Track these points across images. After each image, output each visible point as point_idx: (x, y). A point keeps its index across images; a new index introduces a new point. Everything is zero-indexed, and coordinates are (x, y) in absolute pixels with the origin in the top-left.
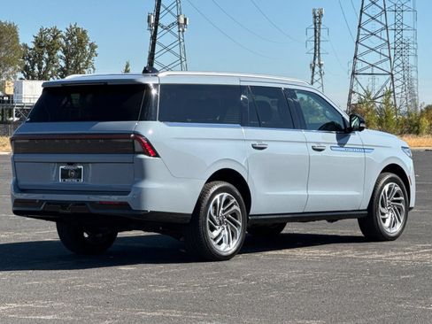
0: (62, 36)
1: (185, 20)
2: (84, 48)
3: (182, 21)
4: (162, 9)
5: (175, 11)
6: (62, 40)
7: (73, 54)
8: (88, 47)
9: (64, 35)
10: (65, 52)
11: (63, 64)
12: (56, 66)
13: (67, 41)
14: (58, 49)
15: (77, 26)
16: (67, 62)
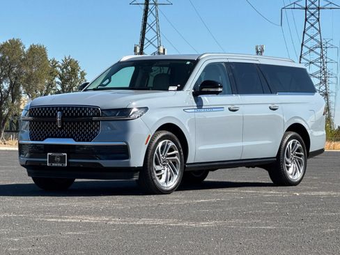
0: (59, 66)
1: (164, 50)
2: (76, 75)
3: (162, 51)
4: (146, 41)
5: (156, 43)
6: (59, 69)
7: (68, 80)
8: (79, 75)
9: (61, 65)
10: (61, 78)
11: (59, 88)
12: (55, 90)
13: (62, 70)
14: (56, 76)
15: (71, 58)
16: (63, 86)
